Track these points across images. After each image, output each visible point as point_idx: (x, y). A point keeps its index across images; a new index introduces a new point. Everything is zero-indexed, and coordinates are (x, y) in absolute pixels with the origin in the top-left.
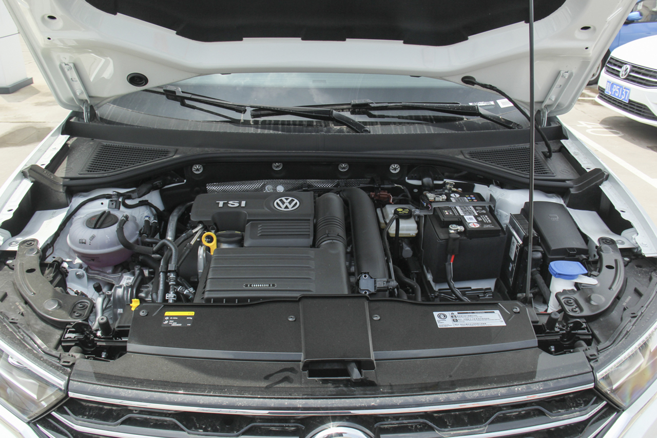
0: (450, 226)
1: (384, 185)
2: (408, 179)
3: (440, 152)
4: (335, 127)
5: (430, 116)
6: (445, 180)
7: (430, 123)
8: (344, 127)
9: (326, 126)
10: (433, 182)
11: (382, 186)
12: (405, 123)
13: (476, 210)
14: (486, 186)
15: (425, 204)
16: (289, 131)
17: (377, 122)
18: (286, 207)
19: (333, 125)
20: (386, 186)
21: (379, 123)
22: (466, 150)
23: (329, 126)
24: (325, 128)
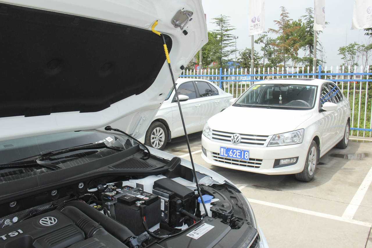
0: (136, 203)
1: (80, 196)
2: (89, 190)
3: (101, 169)
4: (38, 170)
5: (83, 153)
6: (107, 184)
7: (85, 157)
8: (43, 169)
9: (32, 171)
10: (103, 187)
11: (79, 197)
12: (73, 159)
13: (138, 192)
14: (128, 181)
15: (110, 198)
16: (10, 179)
17: (59, 162)
18: (51, 223)
19: (36, 169)
20: (81, 196)
21: (60, 162)
22: (111, 166)
23: (34, 170)
24: (32, 172)
